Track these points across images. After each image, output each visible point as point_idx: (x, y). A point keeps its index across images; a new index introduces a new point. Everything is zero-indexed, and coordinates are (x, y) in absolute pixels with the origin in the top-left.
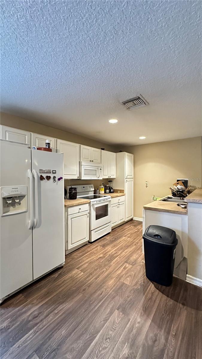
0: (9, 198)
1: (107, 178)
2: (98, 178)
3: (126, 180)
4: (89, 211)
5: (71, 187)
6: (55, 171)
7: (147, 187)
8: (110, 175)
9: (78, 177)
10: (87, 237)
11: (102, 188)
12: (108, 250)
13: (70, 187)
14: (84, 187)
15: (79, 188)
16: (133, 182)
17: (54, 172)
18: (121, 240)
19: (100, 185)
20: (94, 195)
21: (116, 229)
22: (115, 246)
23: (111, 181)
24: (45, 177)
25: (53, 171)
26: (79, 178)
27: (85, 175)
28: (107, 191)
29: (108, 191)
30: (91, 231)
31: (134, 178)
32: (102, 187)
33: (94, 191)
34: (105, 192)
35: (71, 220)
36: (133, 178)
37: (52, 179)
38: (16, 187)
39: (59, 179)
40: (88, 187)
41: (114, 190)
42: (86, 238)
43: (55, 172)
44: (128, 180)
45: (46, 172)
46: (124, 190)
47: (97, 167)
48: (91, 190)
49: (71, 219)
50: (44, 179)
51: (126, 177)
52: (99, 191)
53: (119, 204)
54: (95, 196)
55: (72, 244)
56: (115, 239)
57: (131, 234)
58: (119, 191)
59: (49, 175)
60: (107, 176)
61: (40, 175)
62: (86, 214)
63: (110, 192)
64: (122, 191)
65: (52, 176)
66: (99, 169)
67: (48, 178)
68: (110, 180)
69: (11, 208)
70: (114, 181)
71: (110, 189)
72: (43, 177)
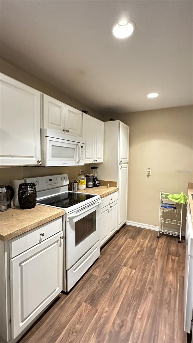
1: (92, 162)
2: (78, 162)
3: (120, 166)
4: (62, 232)
5: (25, 181)
7: (148, 176)
8: (95, 158)
9: (38, 162)
10: (58, 286)
11: (83, 179)
12: (105, 315)
13: (22, 182)
14: (51, 180)
15: (41, 183)
16: (127, 168)
18: (121, 277)
19: (79, 175)
20: (69, 193)
21: (106, 247)
22: (114, 298)
23: (96, 168)
26: (40, 163)
27: (52, 157)
28: (89, 184)
29: (91, 184)
30: (66, 271)
31: (129, 163)
32: (83, 177)
33: (68, 185)
34: (87, 187)
35: (19, 268)
36: (127, 163)
40: (59, 180)
41: (100, 181)
42: (58, 289)
44: (123, 166)
46: (116, 182)
47: (76, 143)
48: (64, 184)
49: (20, 264)
51: (120, 162)
52: (78, 185)
53: (111, 205)
54: (71, 193)
55: (22, 322)
56: (110, 275)
57: (133, 257)
58: (109, 184)
60: (91, 159)
62: (57, 242)
63: (95, 185)
64: (114, 184)
66: (80, 146)
68: (94, 167)
70: (100, 168)
71: (95, 179)
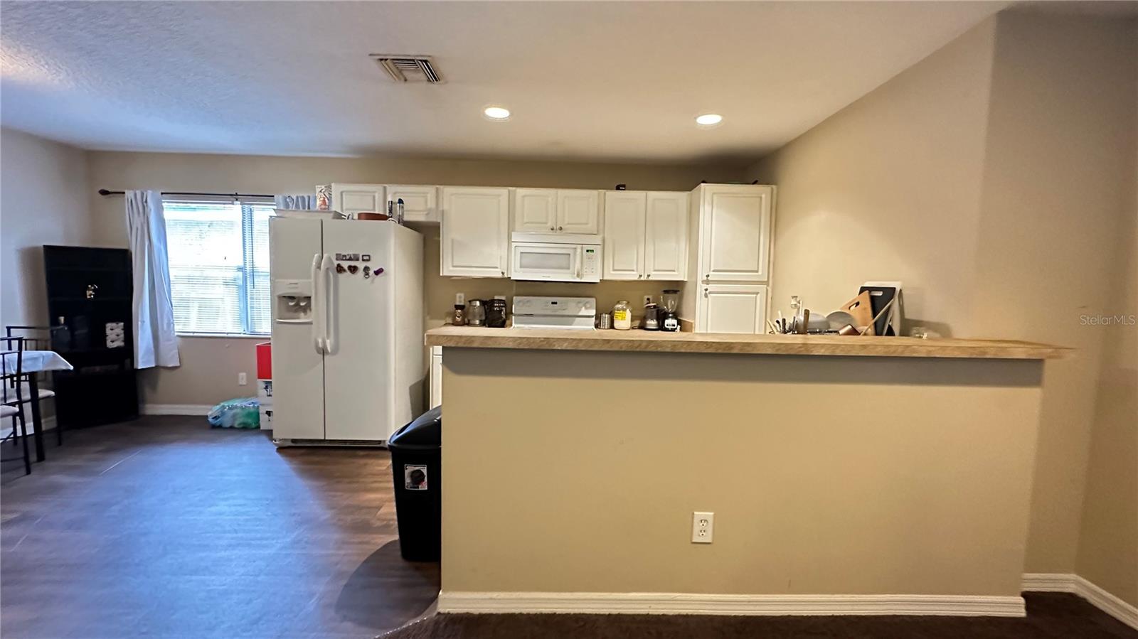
0: (292, 298)
6: (369, 256)
14: (554, 303)
17: (365, 258)
24: (346, 268)
25: (363, 256)
27: (521, 267)
37: (361, 273)
38: (296, 281)
39: (377, 273)
43: (367, 258)
45: (348, 257)
47: (577, 246)
50: (345, 271)
51: (704, 279)
59: (353, 263)
61: (336, 263)
65: (361, 265)
67: (353, 269)
69: (302, 314)
72: (342, 267)
